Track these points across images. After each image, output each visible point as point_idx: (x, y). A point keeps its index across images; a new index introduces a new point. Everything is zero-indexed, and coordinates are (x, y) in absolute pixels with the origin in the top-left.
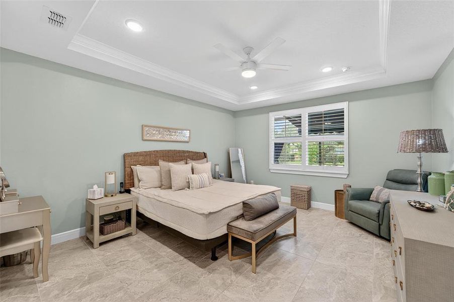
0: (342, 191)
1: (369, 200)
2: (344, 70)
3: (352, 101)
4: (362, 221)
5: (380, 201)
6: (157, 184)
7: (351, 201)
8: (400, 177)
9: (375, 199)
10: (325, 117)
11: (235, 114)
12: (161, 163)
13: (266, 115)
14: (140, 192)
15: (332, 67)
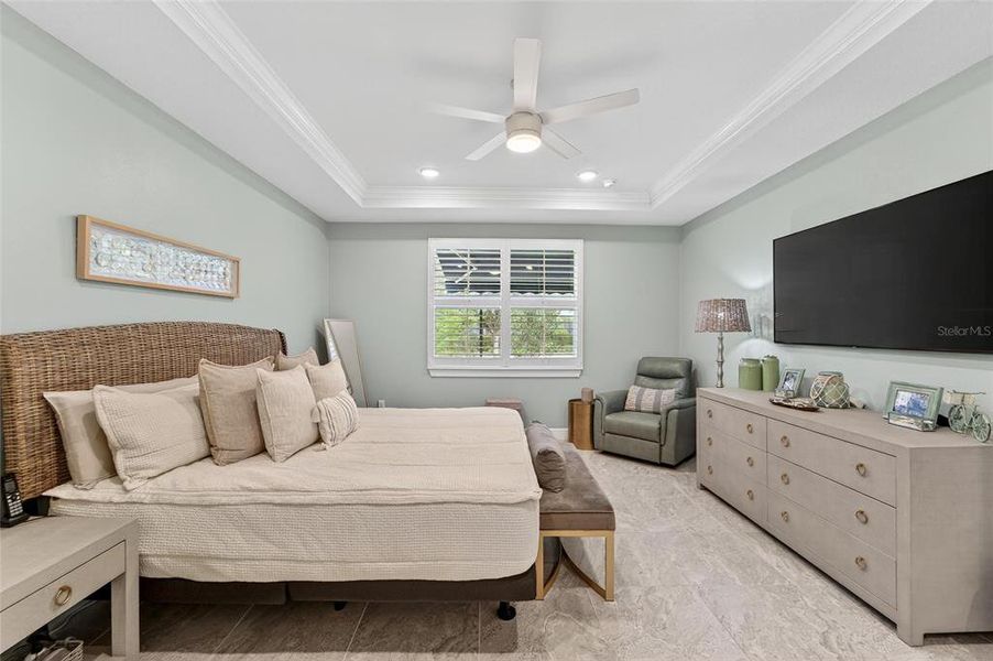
0: (580, 400)
1: (623, 410)
2: (607, 185)
3: (591, 240)
4: (632, 447)
5: (643, 409)
6: (196, 446)
7: (607, 417)
8: (658, 367)
9: (634, 407)
10: (547, 263)
11: (332, 230)
12: (206, 367)
13: (420, 243)
14: (134, 496)
15: (597, 173)
